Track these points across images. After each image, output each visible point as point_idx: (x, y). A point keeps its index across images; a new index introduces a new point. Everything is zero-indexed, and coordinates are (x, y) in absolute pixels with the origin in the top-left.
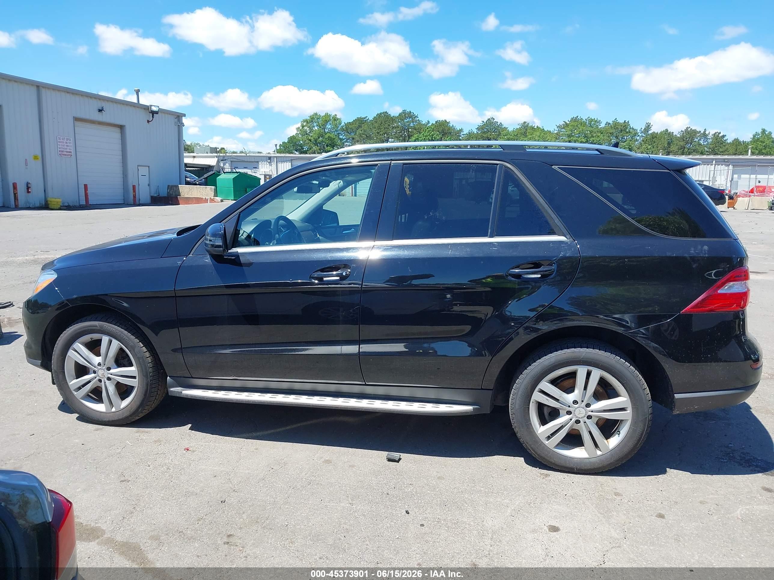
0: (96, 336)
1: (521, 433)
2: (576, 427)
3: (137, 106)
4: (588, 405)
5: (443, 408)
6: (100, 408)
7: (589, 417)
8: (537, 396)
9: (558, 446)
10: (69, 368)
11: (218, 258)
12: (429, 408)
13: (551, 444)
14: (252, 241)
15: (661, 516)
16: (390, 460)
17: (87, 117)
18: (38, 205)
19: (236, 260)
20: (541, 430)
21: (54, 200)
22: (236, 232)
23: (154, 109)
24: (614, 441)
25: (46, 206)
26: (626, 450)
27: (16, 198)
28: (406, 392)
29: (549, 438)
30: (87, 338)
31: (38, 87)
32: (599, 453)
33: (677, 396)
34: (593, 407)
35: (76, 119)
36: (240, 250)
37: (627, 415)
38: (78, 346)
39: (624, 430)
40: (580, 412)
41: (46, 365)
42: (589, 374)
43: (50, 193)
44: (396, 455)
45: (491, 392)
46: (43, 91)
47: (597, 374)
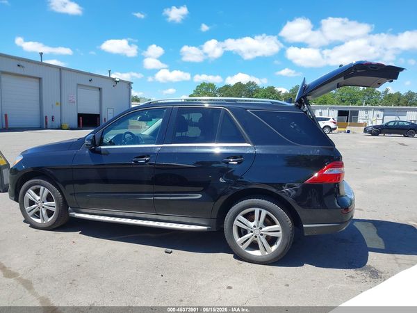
0: (38, 186)
1: (229, 241)
2: (255, 239)
3: (109, 78)
4: (261, 228)
5: (193, 227)
6: (39, 221)
7: (262, 235)
8: (236, 223)
9: (247, 249)
10: (26, 202)
11: (93, 151)
12: (186, 227)
13: (243, 247)
14: (111, 143)
15: (288, 285)
16: (166, 252)
17: (84, 84)
18: (57, 127)
19: (99, 152)
20: (239, 240)
21: (65, 125)
22: (102, 139)
23: (117, 80)
24: (274, 248)
25: (61, 128)
26: (280, 252)
27: (46, 124)
28: (177, 219)
29: (243, 244)
30: (34, 187)
31: (60, 69)
32: (267, 253)
33: (304, 226)
34: (263, 229)
35: (78, 84)
36: (102, 147)
37: (280, 234)
38: (30, 191)
39: (279, 242)
40: (257, 232)
41: (16, 200)
42: (260, 212)
43: (63, 121)
44: (170, 250)
45: (215, 220)
46: (63, 71)
47: (264, 213)
